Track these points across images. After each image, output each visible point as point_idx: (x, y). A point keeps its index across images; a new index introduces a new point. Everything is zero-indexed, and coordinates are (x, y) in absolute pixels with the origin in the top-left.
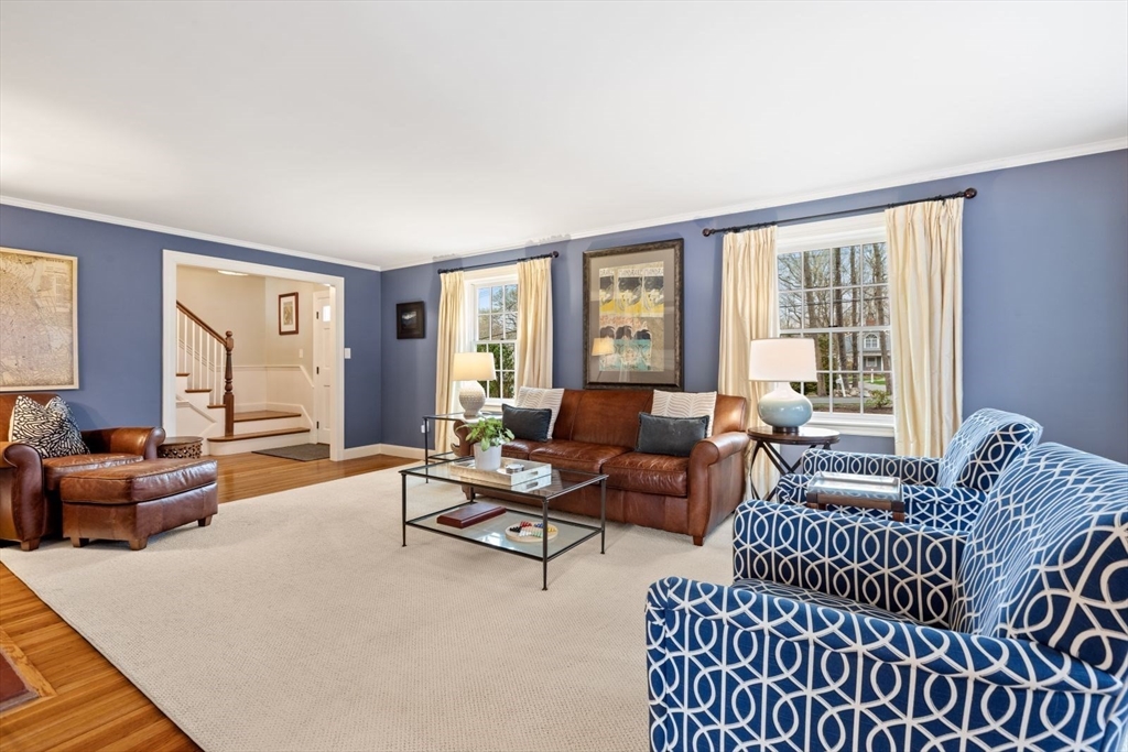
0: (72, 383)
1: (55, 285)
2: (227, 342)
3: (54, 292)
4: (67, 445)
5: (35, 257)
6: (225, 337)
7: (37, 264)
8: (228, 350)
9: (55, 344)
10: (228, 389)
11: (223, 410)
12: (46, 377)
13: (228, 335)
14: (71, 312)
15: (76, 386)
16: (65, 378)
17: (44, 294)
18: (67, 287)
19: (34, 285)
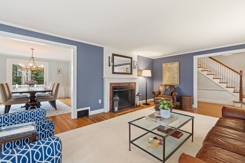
0: (178, 84)
1: (176, 67)
2: (241, 74)
3: (176, 69)
4: (166, 93)
5: (173, 63)
6: (239, 72)
7: (174, 64)
8: (241, 77)
9: (176, 77)
10: (241, 88)
11: (239, 93)
12: (175, 82)
13: (241, 72)
14: (178, 72)
15: (179, 84)
16: (177, 83)
17: (174, 69)
18: (177, 67)
19: (173, 68)
